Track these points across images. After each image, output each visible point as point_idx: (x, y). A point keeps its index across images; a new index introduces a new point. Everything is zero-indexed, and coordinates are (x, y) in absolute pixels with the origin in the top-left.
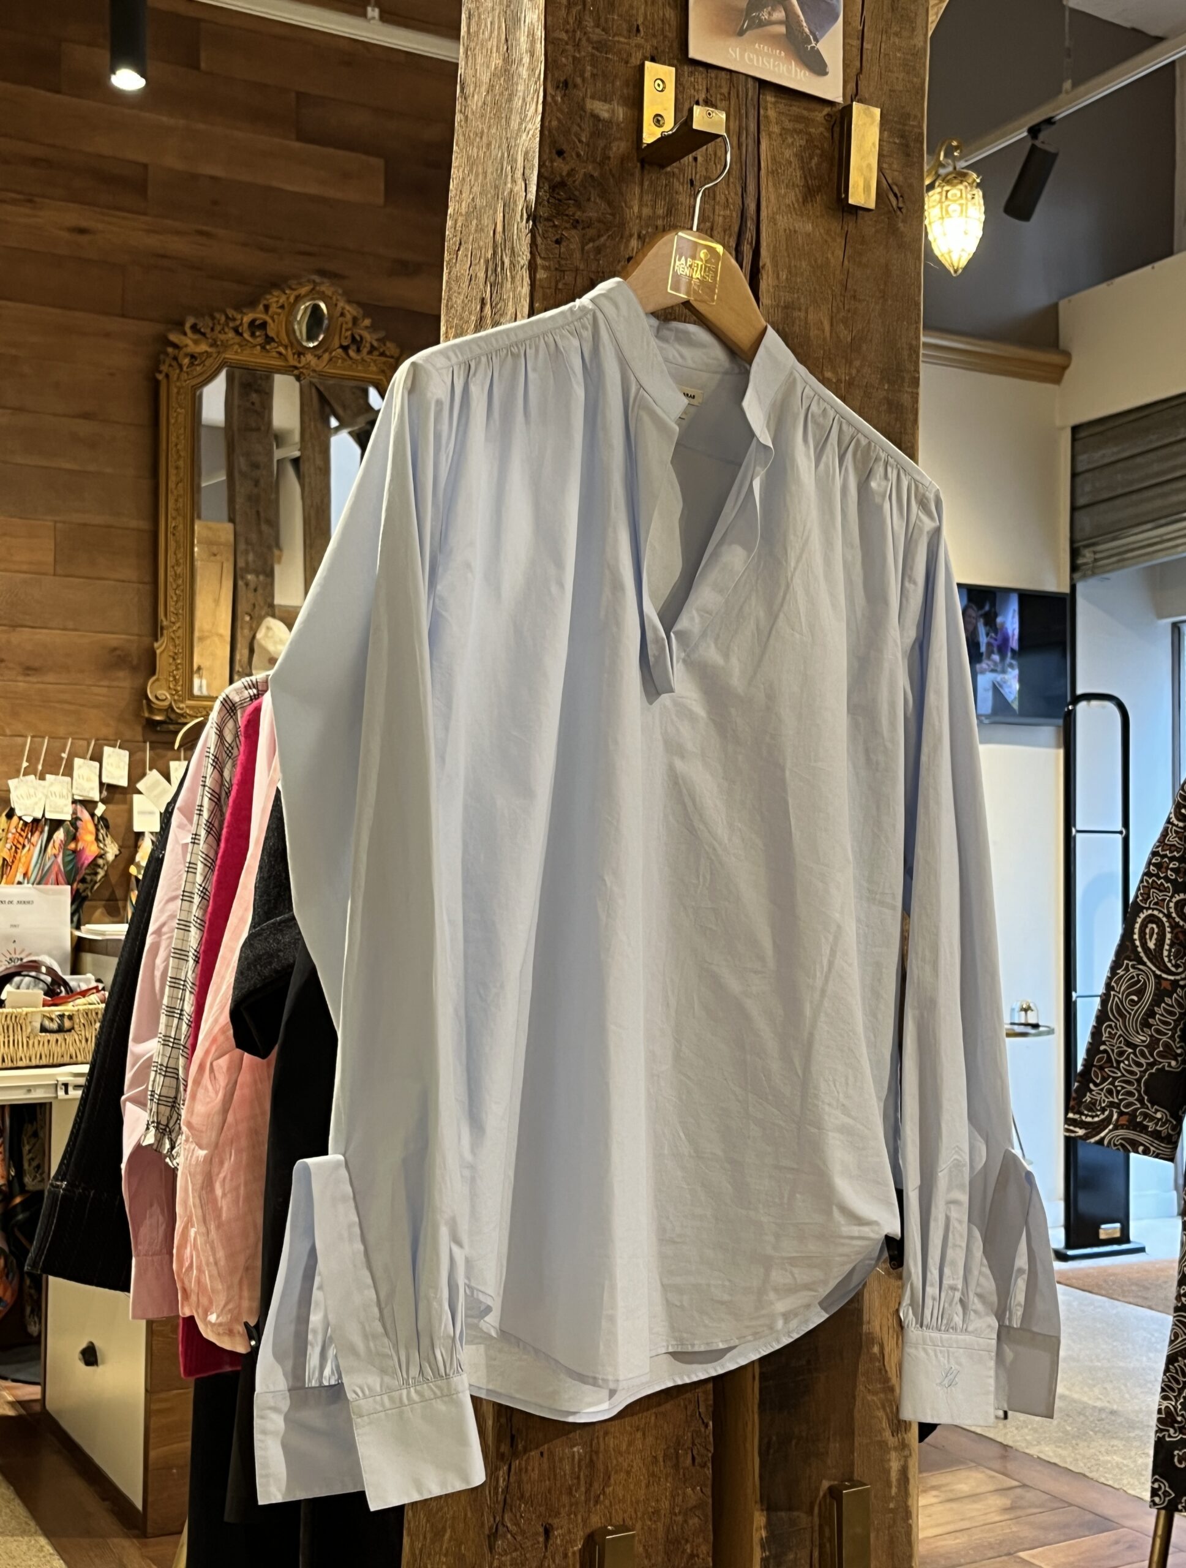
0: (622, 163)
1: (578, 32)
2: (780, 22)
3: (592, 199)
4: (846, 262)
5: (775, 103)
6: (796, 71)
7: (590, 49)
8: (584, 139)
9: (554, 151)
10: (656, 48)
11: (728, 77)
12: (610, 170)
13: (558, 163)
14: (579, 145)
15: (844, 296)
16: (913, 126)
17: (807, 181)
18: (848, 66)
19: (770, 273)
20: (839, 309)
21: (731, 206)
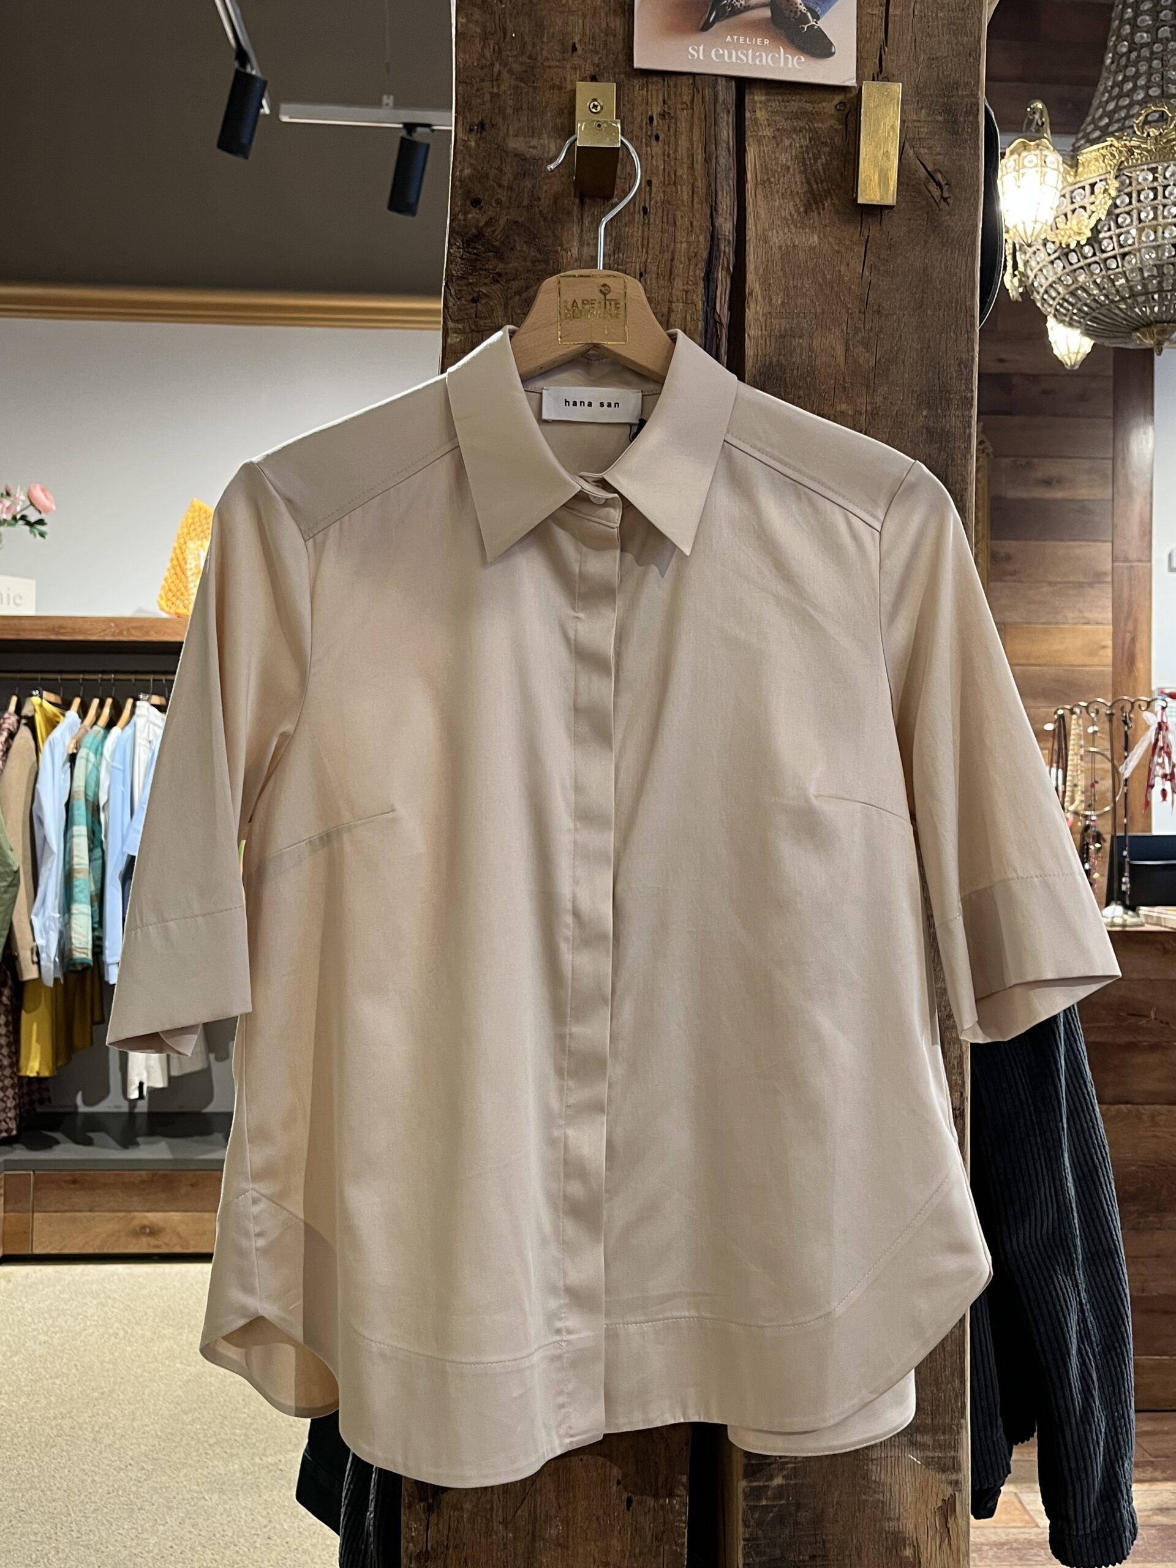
0: (555, 202)
1: (497, 67)
2: (764, 5)
3: (518, 248)
4: (867, 273)
5: (764, 102)
6: (786, 59)
7: (513, 82)
8: (506, 184)
9: (468, 203)
10: (598, 66)
11: (691, 81)
12: (541, 212)
13: (473, 214)
14: (498, 190)
15: (864, 313)
16: (963, 97)
17: (812, 187)
18: (869, 40)
19: (760, 298)
20: (856, 330)
21: (696, 229)
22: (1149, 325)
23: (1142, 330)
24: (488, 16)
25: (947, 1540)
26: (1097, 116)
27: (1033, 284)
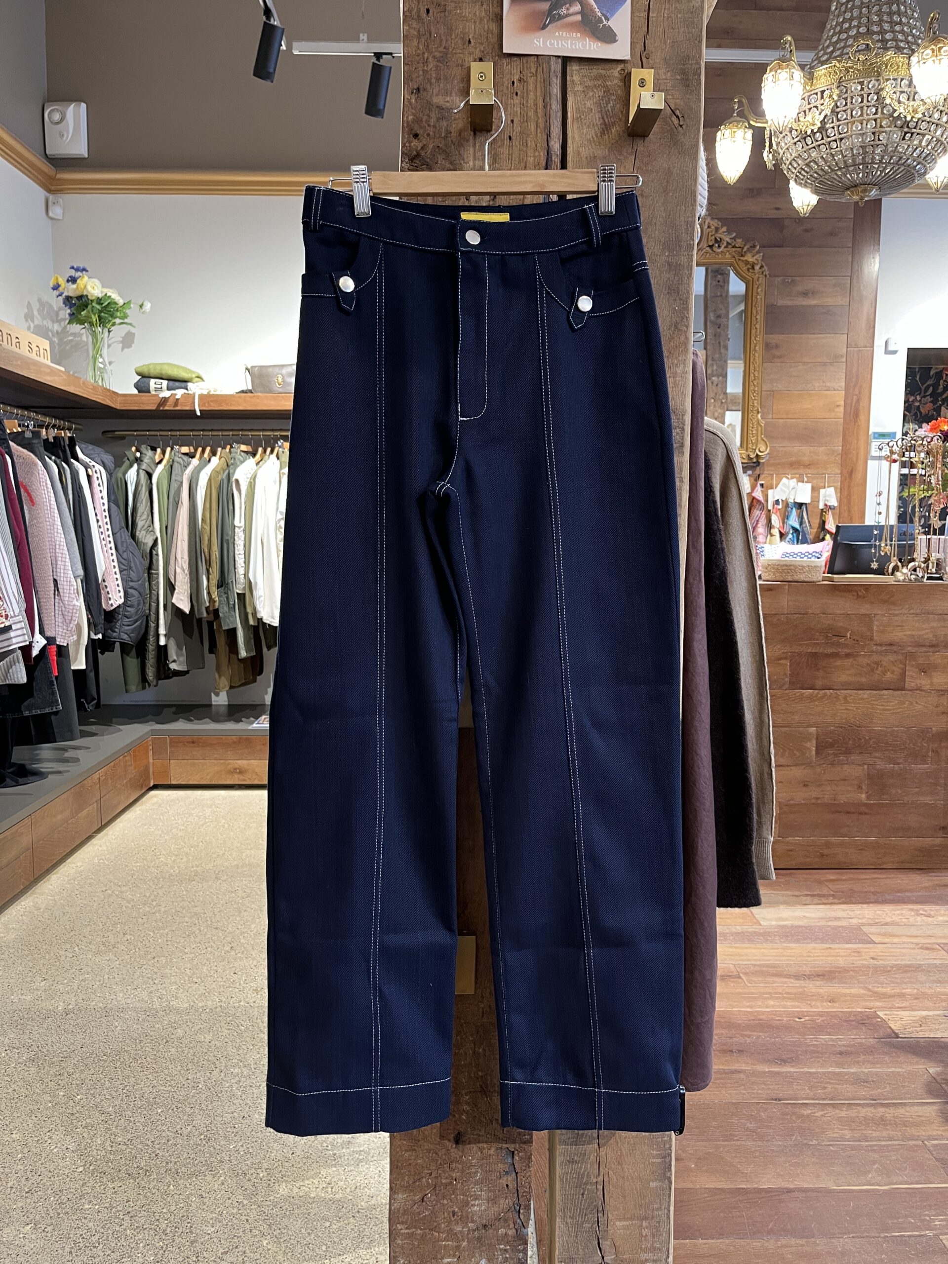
0: (460, 134)
1: (426, 55)
2: (577, 13)
3: (439, 162)
4: (635, 172)
5: (578, 71)
6: (590, 45)
7: (435, 63)
8: (432, 124)
9: (411, 136)
10: (483, 53)
11: (536, 59)
12: (452, 141)
13: (415, 143)
14: (429, 128)
16: (692, 64)
17: (605, 120)
18: (637, 32)
21: (539, 148)
22: (856, 186)
23: (852, 189)
24: (421, 25)
26: (826, 45)
27: (782, 158)
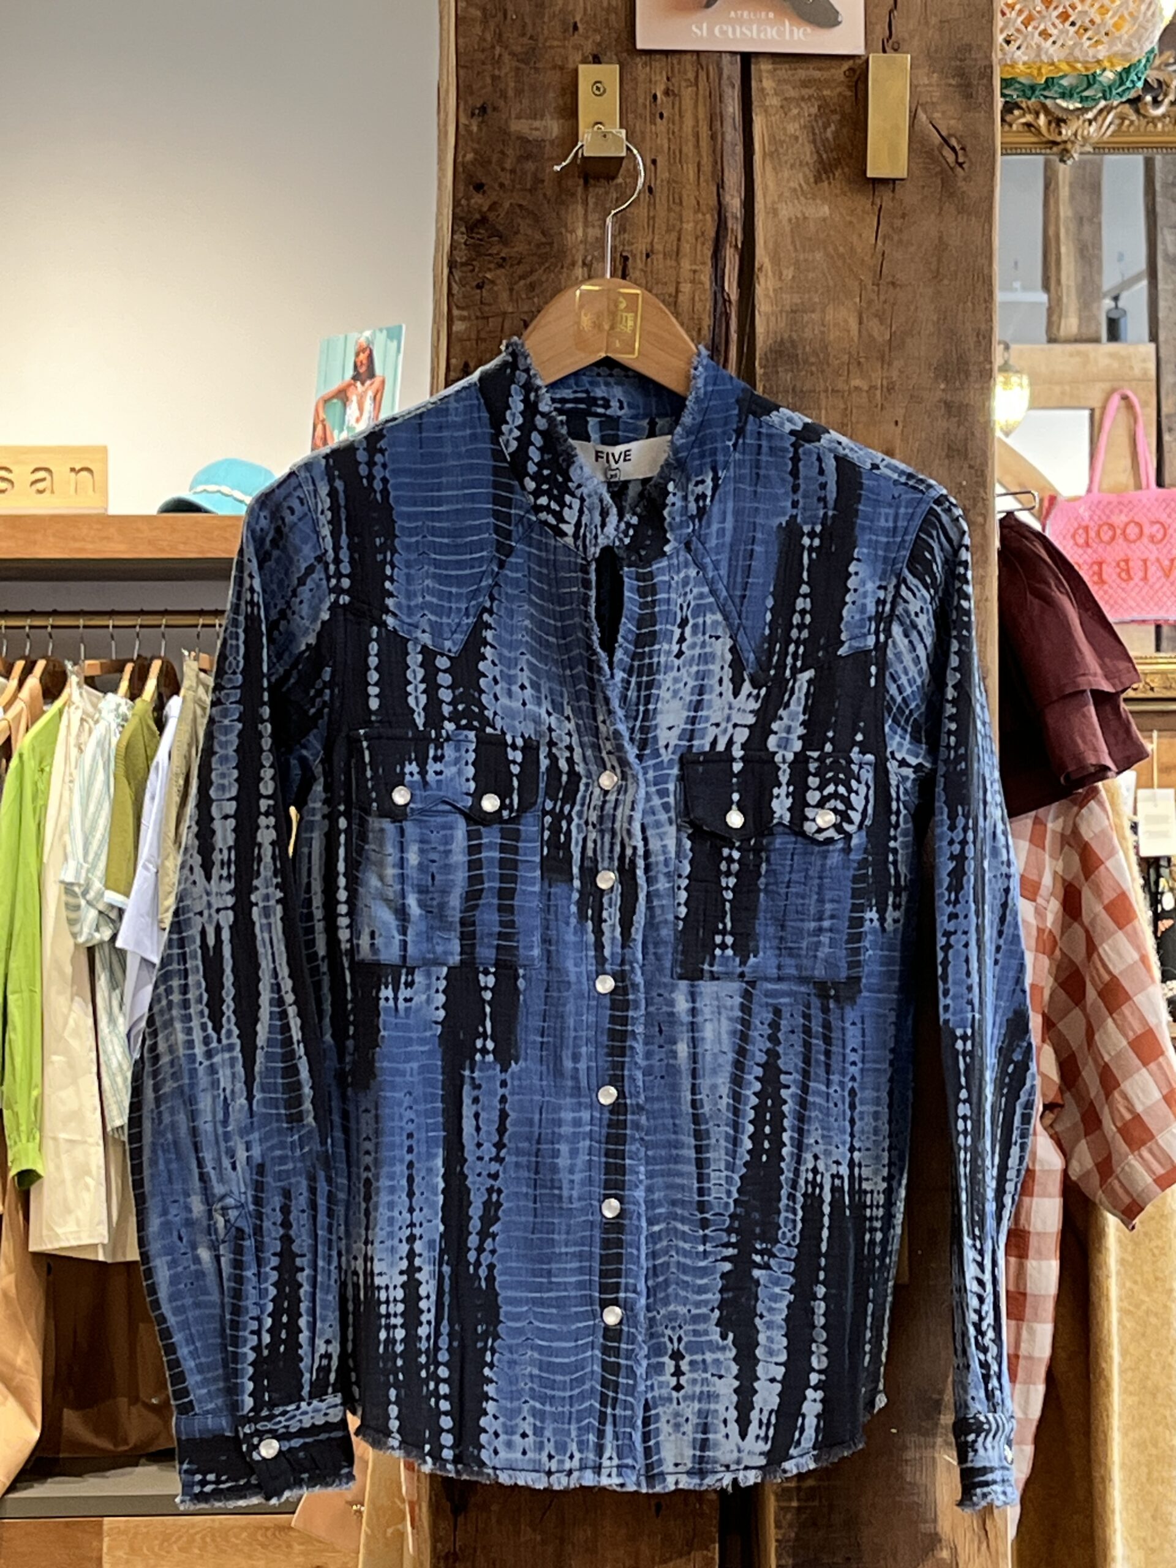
0: (559, 183)
1: (498, 50)
3: (523, 232)
4: (879, 243)
5: (771, 75)
6: (791, 32)
7: (515, 64)
8: (508, 166)
9: (471, 187)
10: (600, 44)
11: (695, 59)
13: (477, 199)
14: (502, 174)
15: (878, 285)
17: (820, 156)
18: (876, 6)
19: (770, 274)
20: (870, 302)
21: (704, 208)
25: (984, 1545)
